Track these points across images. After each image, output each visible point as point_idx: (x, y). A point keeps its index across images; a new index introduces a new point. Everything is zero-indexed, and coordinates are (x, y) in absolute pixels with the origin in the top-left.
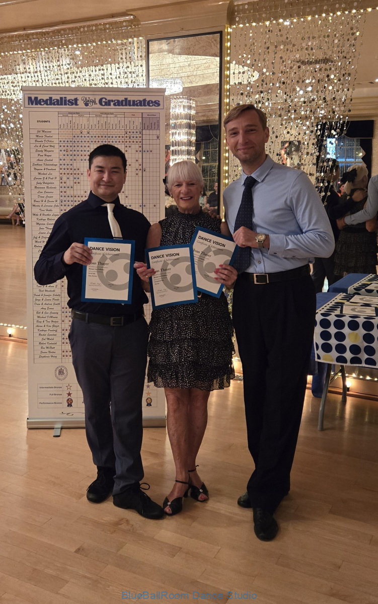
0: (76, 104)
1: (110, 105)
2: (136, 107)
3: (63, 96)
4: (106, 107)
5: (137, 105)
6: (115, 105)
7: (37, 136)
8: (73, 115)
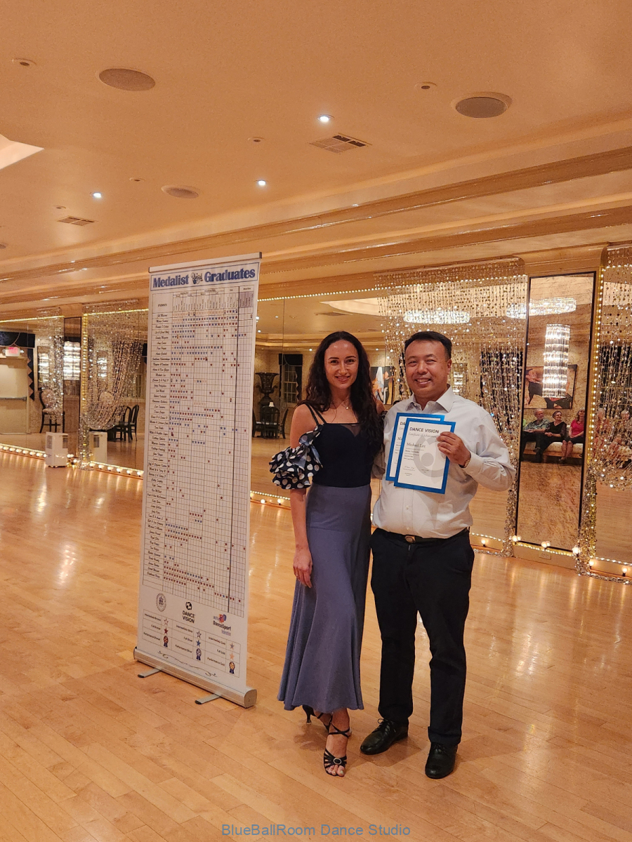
0: (187, 283)
1: (213, 280)
2: (234, 281)
3: (178, 274)
4: (210, 283)
5: (236, 279)
6: (217, 280)
7: (157, 321)
8: (184, 296)
